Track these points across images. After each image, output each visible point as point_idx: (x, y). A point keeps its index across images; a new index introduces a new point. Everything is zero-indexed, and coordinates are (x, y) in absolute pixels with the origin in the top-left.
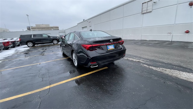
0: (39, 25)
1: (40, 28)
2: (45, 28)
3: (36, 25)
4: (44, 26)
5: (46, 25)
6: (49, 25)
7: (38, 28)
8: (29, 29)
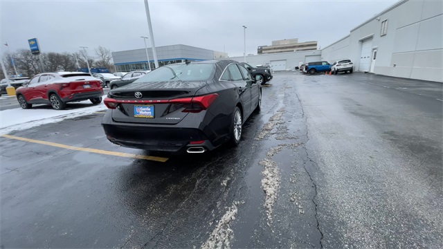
0: (279, 42)
1: (279, 48)
2: (287, 48)
3: (273, 42)
4: (286, 44)
5: (291, 40)
6: (296, 40)
7: (275, 49)
8: (260, 51)
